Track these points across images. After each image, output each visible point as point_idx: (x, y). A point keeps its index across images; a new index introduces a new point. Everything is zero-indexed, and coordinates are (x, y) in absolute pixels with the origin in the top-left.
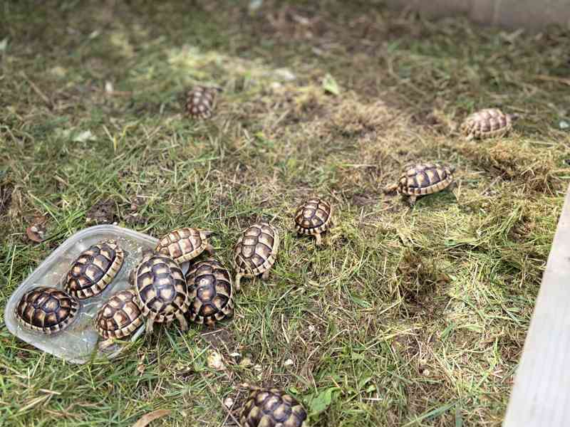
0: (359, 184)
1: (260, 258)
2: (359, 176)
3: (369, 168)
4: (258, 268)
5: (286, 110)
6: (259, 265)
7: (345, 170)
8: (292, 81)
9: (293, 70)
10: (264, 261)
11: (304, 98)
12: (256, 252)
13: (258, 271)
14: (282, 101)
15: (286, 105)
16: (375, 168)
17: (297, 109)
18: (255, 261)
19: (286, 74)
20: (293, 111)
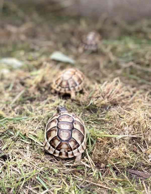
0: (128, 156)
1: (76, 142)
2: (124, 148)
3: (133, 138)
4: (74, 151)
5: (20, 92)
6: (75, 149)
7: (106, 142)
8: (21, 68)
9: (19, 59)
10: (78, 146)
11: (39, 79)
12: (73, 136)
13: (73, 154)
14: (16, 84)
15: (19, 87)
16: (140, 138)
17: (32, 90)
18: (72, 144)
19: (14, 62)
20: (28, 92)
